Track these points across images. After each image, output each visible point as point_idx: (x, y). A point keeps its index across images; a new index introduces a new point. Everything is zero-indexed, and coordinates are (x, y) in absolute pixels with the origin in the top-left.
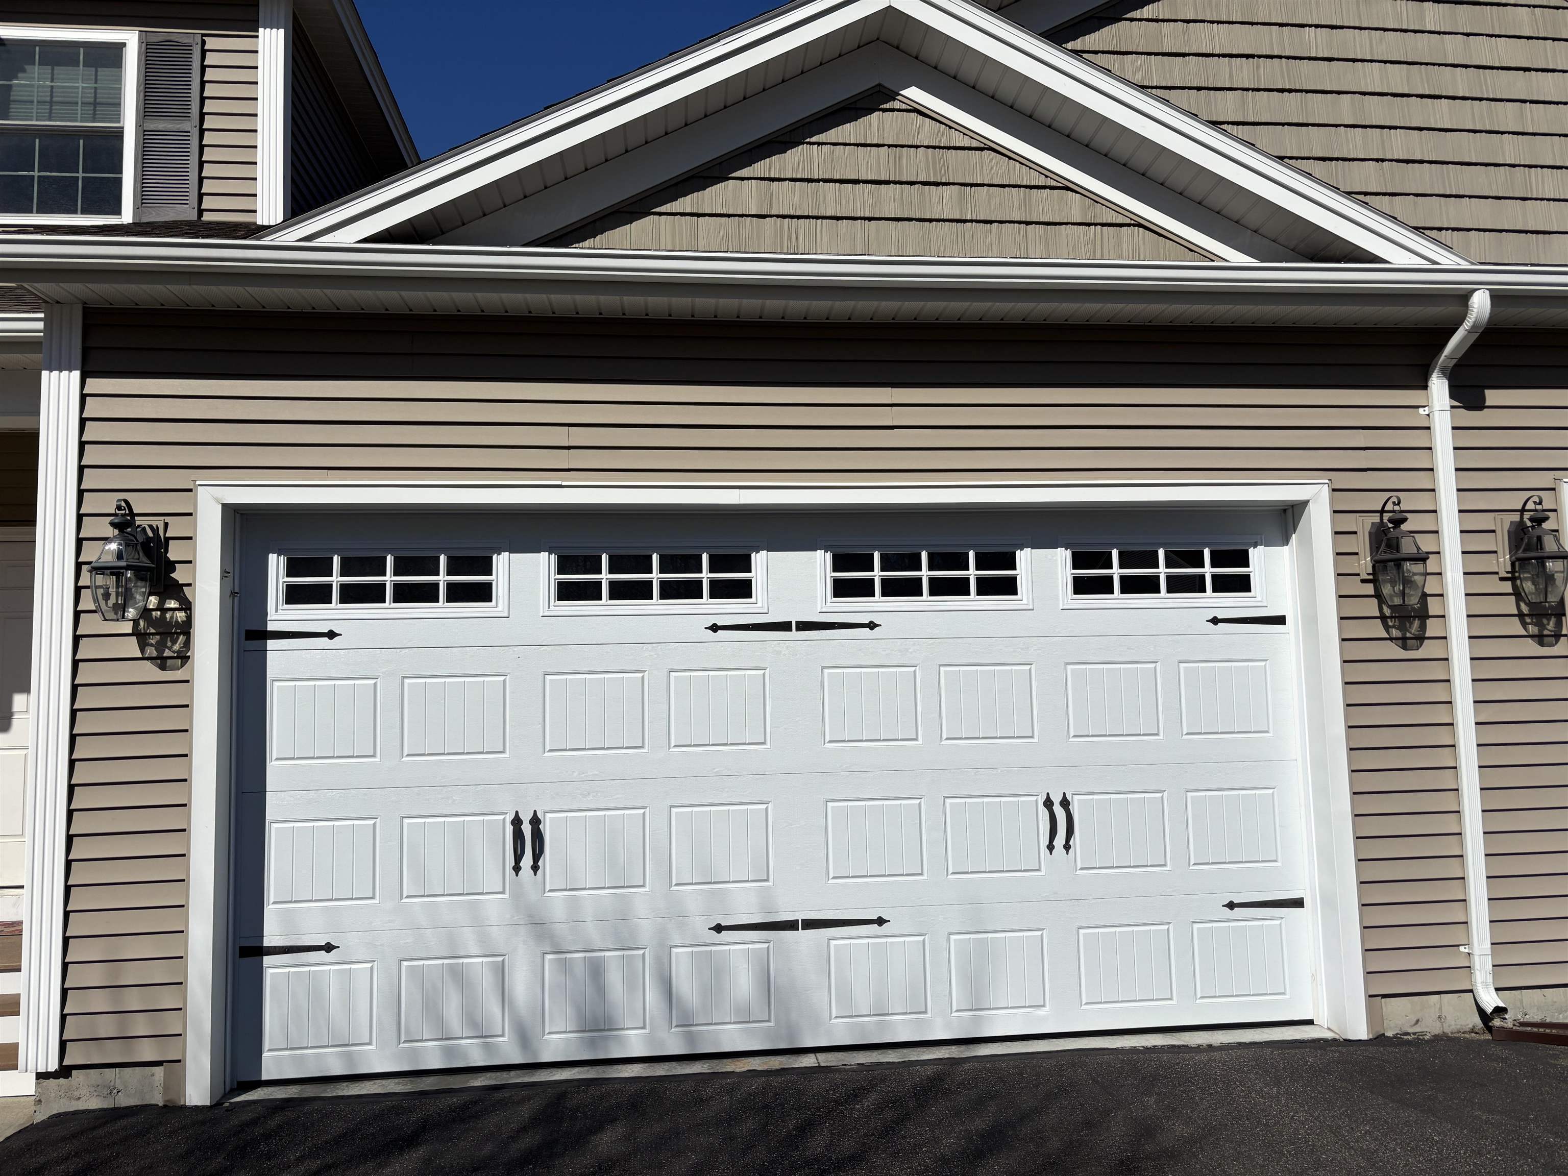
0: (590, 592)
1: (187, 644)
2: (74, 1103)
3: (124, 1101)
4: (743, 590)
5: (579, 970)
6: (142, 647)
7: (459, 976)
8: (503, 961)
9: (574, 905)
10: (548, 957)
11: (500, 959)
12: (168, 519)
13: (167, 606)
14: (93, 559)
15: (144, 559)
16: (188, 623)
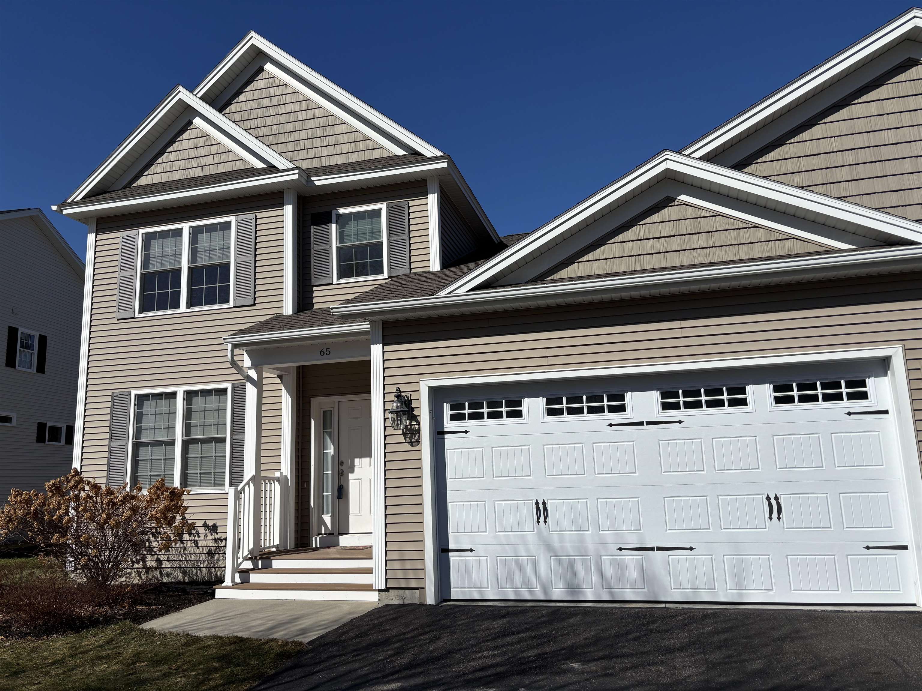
0: (559, 412)
1: (419, 437)
2: (390, 601)
3: (407, 602)
4: (622, 409)
5: (565, 565)
6: (405, 438)
7: (519, 564)
8: (535, 558)
9: (561, 537)
10: (552, 558)
11: (534, 558)
12: (411, 393)
13: (412, 424)
14: (390, 408)
15: (405, 408)
16: (419, 429)
